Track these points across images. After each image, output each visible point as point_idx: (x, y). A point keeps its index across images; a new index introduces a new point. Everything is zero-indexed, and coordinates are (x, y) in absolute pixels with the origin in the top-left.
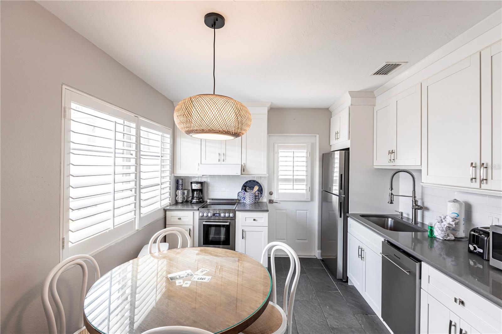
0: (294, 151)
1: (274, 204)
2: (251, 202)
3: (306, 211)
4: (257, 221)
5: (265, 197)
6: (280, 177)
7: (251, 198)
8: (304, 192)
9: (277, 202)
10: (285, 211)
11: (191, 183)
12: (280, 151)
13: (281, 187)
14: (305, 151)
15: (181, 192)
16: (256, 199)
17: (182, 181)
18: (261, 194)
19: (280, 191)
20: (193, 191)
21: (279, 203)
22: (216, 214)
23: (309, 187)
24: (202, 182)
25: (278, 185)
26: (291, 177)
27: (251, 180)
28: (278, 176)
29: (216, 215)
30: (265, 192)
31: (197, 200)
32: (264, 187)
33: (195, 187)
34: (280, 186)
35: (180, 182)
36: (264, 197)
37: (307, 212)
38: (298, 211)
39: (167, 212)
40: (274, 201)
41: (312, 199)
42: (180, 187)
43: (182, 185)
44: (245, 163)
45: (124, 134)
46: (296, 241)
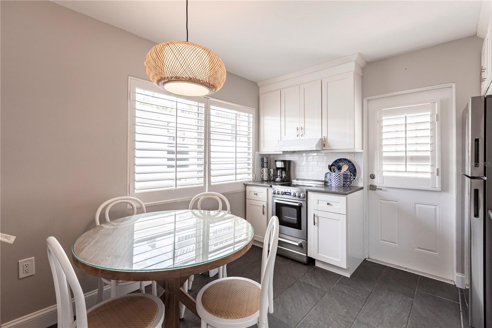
0: (408, 115)
1: (378, 192)
2: (337, 185)
3: (434, 207)
4: (331, 205)
5: (362, 180)
6: (385, 154)
7: (337, 180)
8: (429, 176)
9: (381, 189)
10: (395, 203)
11: (276, 161)
12: (384, 118)
13: (385, 168)
14: (429, 113)
15: (266, 170)
16: (347, 182)
17: (267, 159)
18: (354, 176)
19: (385, 174)
20: (278, 169)
21: (386, 191)
22: (286, 192)
23: (438, 170)
24: (286, 161)
25: (381, 165)
26: (403, 154)
27: (342, 159)
28: (381, 153)
29: (287, 194)
30: (360, 174)
31: (280, 179)
32: (359, 167)
33: (279, 165)
34: (384, 166)
35: (265, 160)
36: (360, 180)
37: (435, 209)
38: (418, 205)
39: (247, 187)
40: (378, 187)
41: (444, 188)
42: (265, 165)
43: (267, 163)
44: (326, 136)
45: (198, 113)
46: (416, 249)
